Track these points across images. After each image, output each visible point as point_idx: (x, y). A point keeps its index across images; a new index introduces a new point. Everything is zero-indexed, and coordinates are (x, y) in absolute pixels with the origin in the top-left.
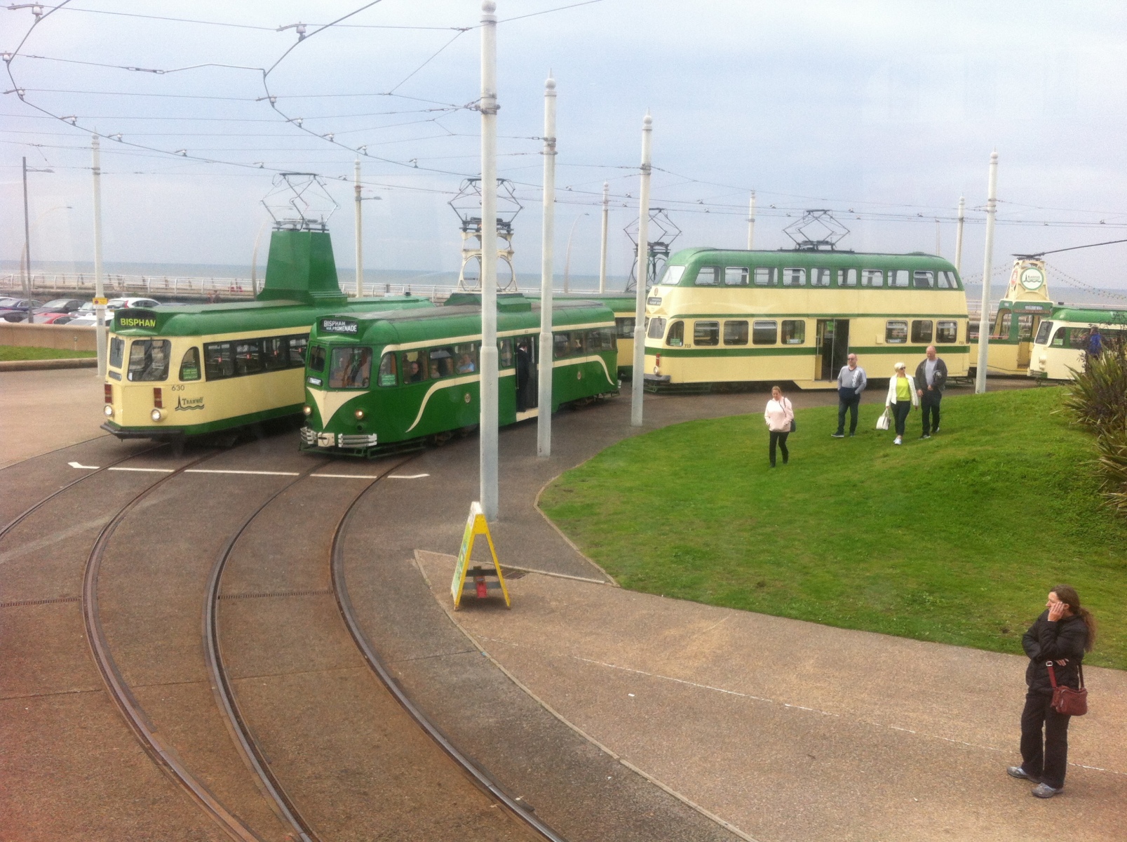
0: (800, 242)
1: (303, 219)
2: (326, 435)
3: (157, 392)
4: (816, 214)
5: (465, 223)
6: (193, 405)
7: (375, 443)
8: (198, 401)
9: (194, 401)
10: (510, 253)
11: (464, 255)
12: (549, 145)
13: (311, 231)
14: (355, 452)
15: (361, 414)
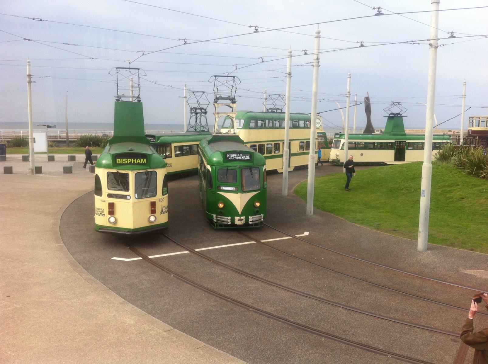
3: (153, 204)
7: (263, 219)
14: (254, 225)
15: (258, 204)
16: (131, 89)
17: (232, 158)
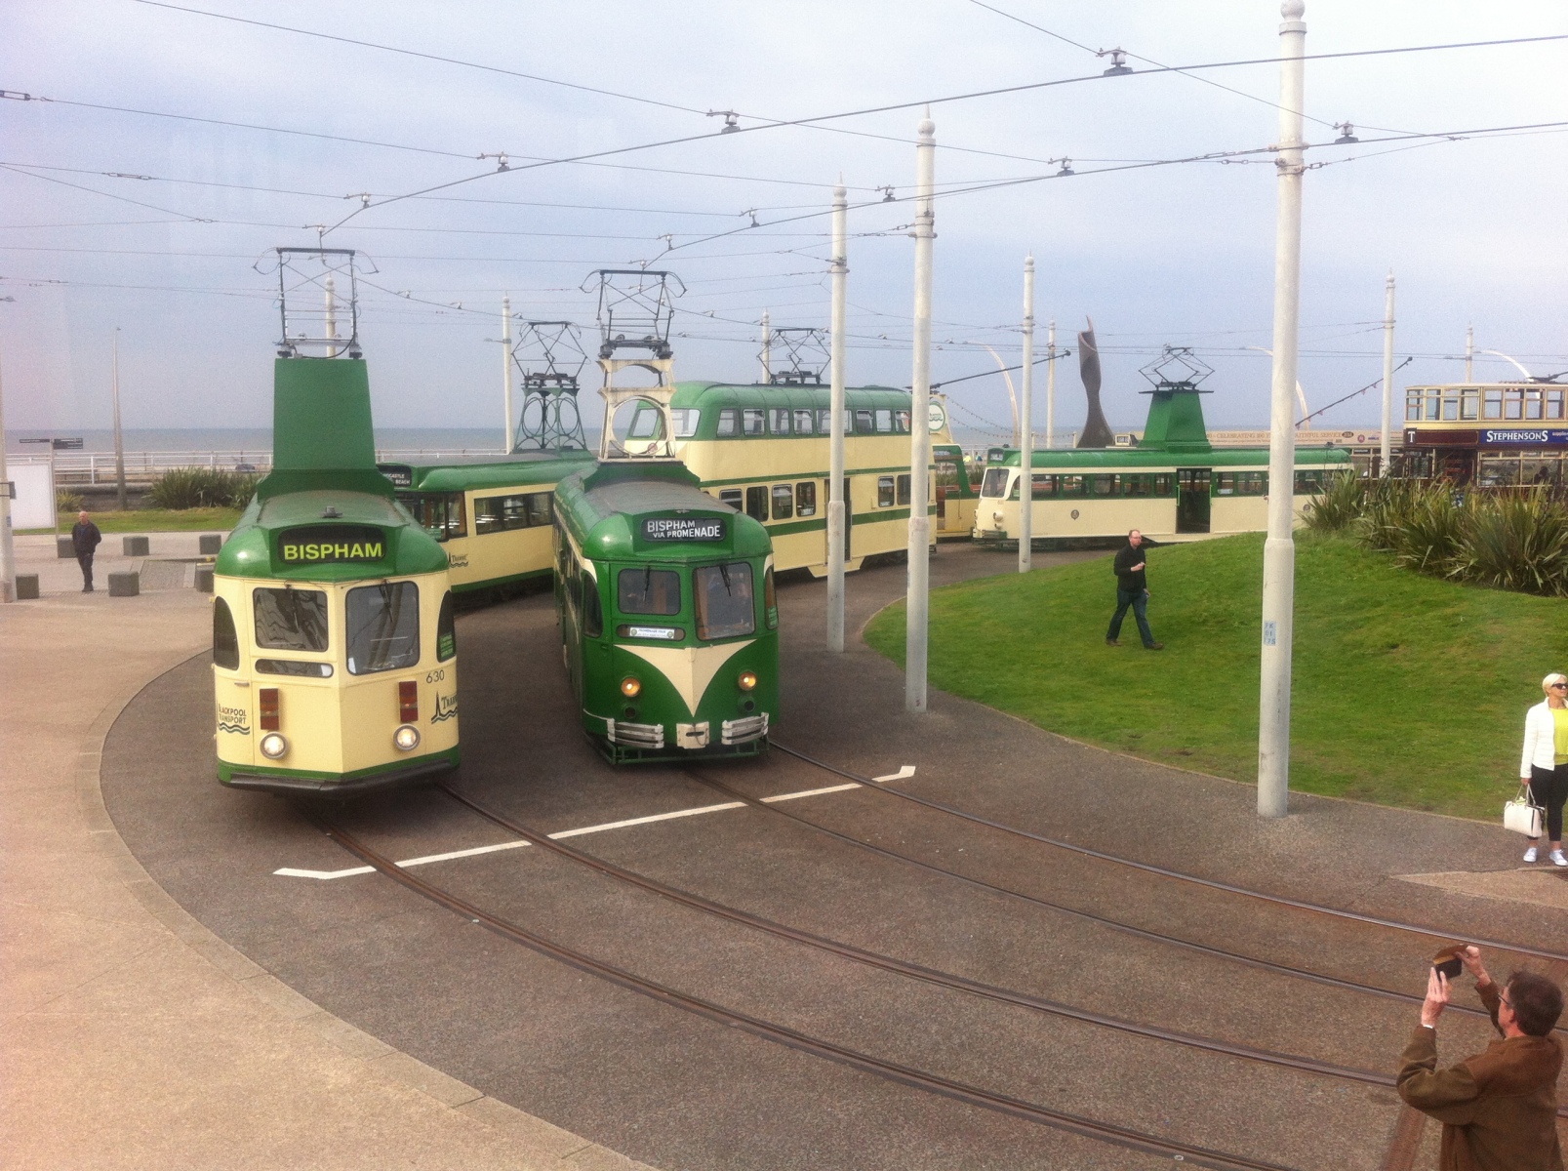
3: (408, 691)
7: (767, 728)
14: (738, 749)
15: (750, 682)
16: (327, 316)
17: (662, 534)
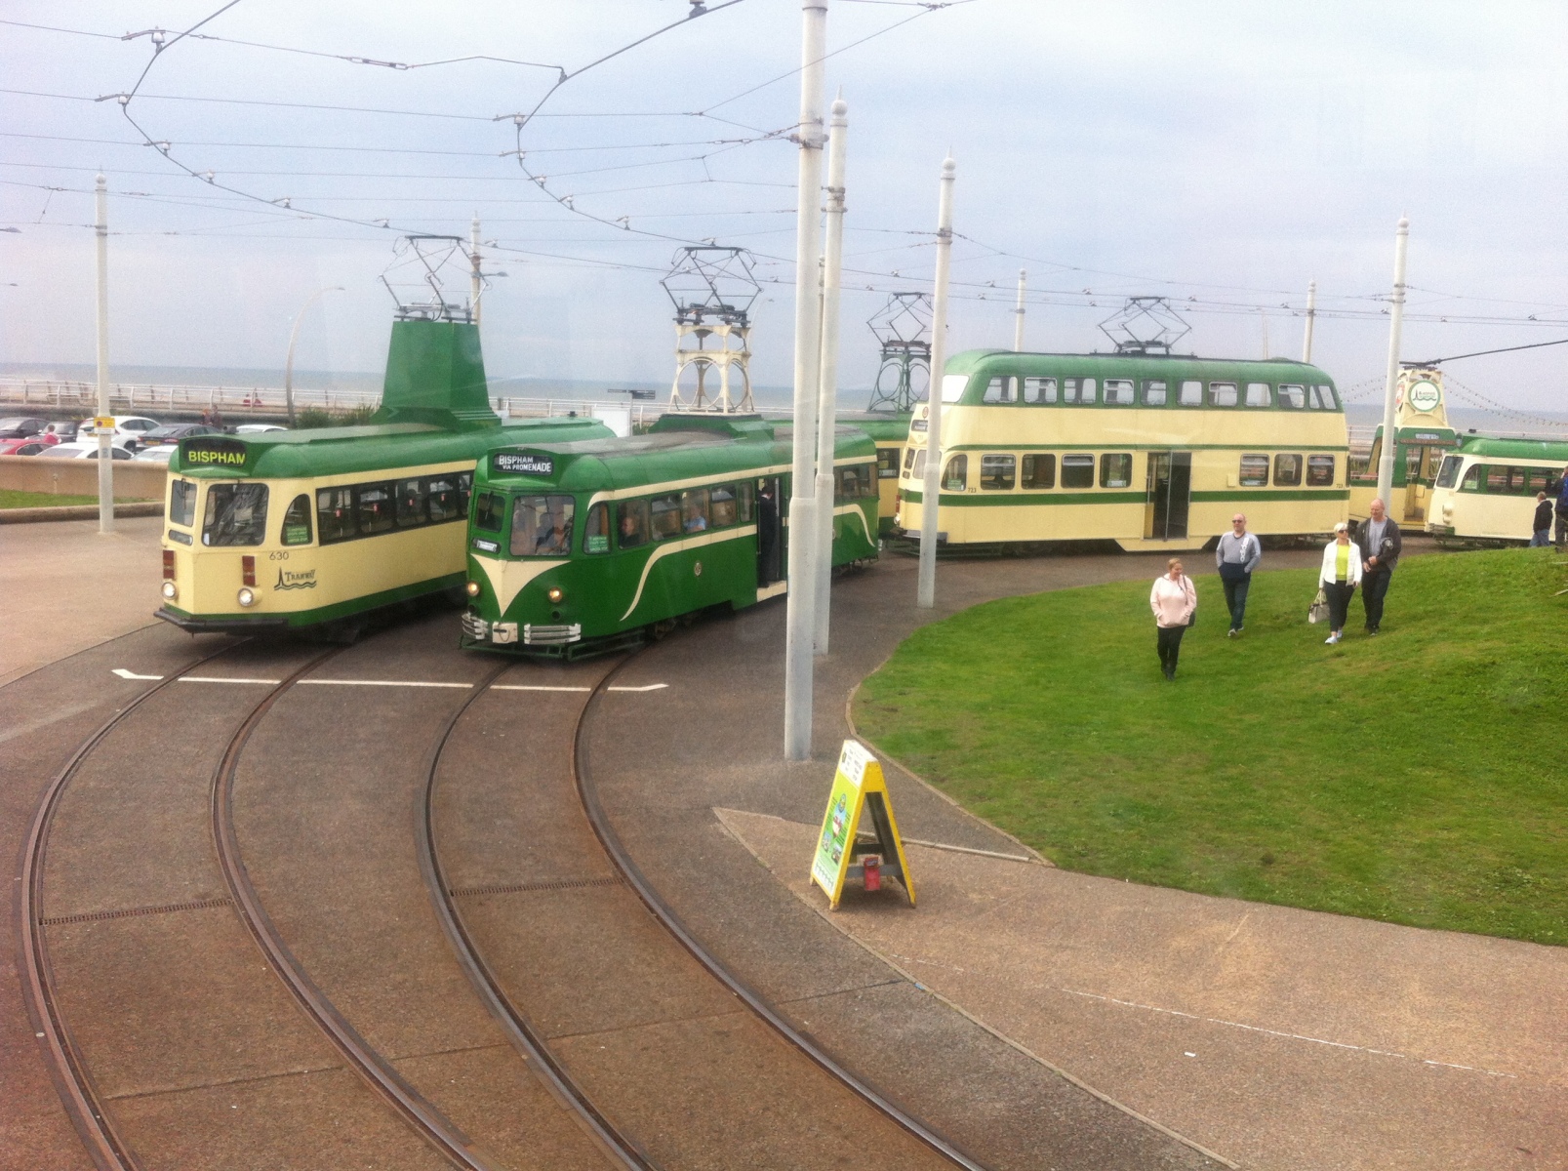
0: (1122, 342)
1: (442, 304)
2: (505, 626)
3: (248, 563)
4: (1145, 303)
5: (681, 311)
6: (301, 582)
7: (578, 638)
8: (308, 575)
9: (302, 576)
10: (746, 356)
11: (679, 358)
12: (836, 199)
13: (454, 321)
15: (556, 594)
17: (509, 467)
